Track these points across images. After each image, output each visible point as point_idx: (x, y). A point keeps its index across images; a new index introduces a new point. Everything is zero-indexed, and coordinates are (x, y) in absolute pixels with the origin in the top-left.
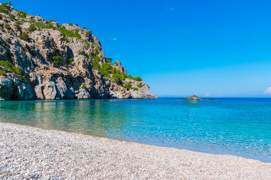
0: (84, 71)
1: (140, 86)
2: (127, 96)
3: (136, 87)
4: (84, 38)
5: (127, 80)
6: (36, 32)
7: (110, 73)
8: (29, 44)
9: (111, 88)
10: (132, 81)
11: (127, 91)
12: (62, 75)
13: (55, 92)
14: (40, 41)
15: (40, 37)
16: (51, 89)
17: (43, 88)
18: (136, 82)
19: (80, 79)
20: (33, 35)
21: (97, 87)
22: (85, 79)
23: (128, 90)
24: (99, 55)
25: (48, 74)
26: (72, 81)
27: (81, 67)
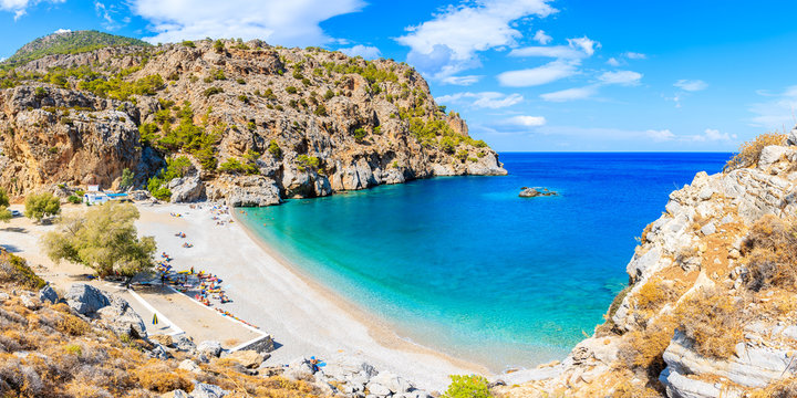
0: (395, 142)
1: (483, 155)
2: (461, 172)
3: (476, 157)
4: (402, 81)
5: (463, 146)
6: (335, 99)
7: (438, 135)
8: (327, 120)
9: (437, 159)
10: (470, 147)
11: (461, 165)
12: (366, 155)
13: (356, 181)
14: (339, 111)
15: (338, 106)
16: (351, 177)
17: (342, 176)
18: (476, 149)
19: (390, 155)
20: (331, 105)
21: (414, 162)
22: (397, 153)
23: (463, 161)
24: (424, 107)
25: (348, 157)
26: (380, 160)
27: (392, 138)
